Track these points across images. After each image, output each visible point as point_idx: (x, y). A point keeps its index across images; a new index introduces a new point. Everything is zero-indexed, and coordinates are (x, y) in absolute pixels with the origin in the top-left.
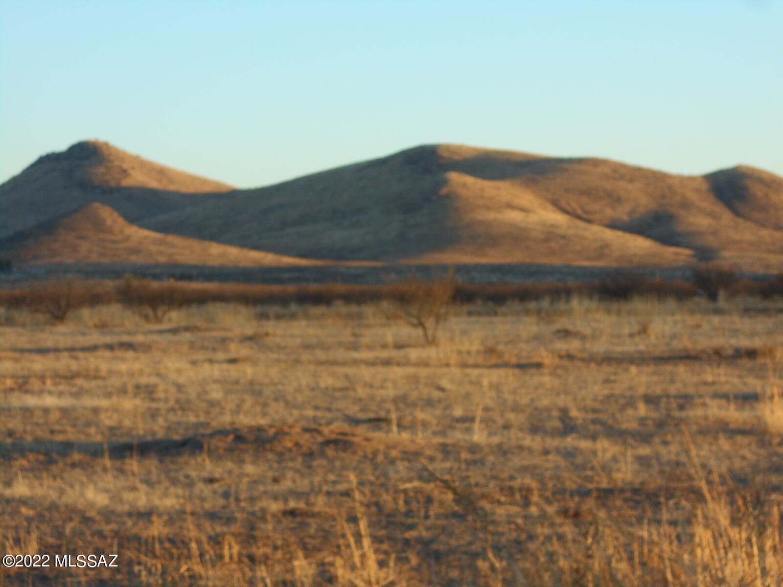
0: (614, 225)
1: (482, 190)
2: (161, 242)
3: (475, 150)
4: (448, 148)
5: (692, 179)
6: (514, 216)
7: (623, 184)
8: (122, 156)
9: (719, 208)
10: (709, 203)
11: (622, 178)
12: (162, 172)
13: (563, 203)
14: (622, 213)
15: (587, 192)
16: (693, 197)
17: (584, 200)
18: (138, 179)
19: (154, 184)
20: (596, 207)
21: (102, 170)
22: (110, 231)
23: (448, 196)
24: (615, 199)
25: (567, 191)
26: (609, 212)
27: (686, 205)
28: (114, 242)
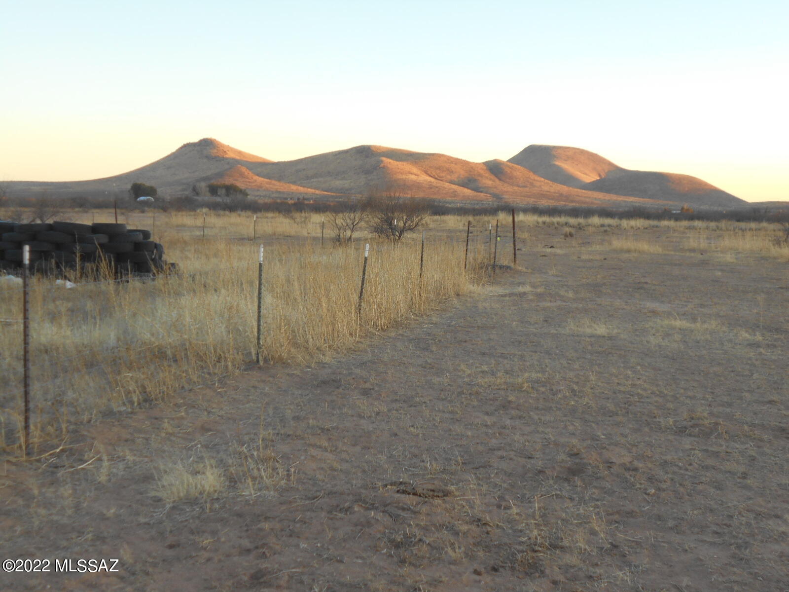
0: (451, 182)
1: (397, 165)
2: (270, 184)
3: (386, 148)
4: (375, 147)
5: (480, 164)
6: (413, 177)
7: (453, 165)
8: (222, 145)
9: (493, 177)
10: (488, 174)
11: (452, 163)
12: (240, 153)
13: (429, 172)
14: (454, 177)
15: (439, 168)
16: (482, 172)
17: (438, 171)
18: (230, 155)
19: (238, 158)
20: (443, 174)
21: (215, 151)
22: (247, 178)
23: (384, 167)
24: (451, 172)
25: (430, 167)
26: (449, 177)
27: (480, 175)
28: (250, 182)
